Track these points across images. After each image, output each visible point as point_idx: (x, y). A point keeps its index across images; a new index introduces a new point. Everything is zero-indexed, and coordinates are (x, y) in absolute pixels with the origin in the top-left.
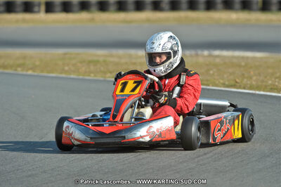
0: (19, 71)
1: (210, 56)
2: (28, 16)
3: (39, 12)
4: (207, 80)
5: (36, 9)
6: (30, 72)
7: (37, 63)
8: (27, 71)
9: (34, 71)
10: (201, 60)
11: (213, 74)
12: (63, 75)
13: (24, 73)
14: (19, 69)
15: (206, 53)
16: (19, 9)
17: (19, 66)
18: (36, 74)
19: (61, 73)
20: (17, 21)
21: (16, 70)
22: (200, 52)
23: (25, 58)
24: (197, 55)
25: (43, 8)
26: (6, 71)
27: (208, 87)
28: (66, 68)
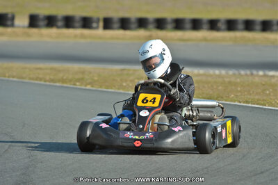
0: (78, 85)
1: (265, 76)
2: (86, 32)
3: (97, 28)
4: (263, 100)
5: (94, 25)
6: (89, 87)
7: (96, 78)
8: (86, 86)
9: (92, 86)
10: (257, 80)
11: (269, 94)
12: (121, 91)
13: (83, 87)
14: (78, 84)
15: (261, 73)
16: (77, 24)
17: (78, 80)
18: (94, 89)
19: (119, 89)
20: (76, 36)
21: (75, 84)
22: (255, 72)
23: (83, 72)
24: (252, 74)
25: (101, 24)
26: (65, 85)
27: (265, 107)
28: (124, 84)
